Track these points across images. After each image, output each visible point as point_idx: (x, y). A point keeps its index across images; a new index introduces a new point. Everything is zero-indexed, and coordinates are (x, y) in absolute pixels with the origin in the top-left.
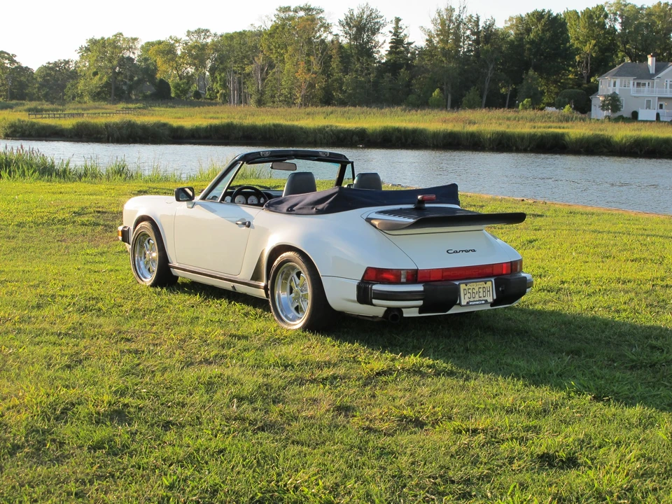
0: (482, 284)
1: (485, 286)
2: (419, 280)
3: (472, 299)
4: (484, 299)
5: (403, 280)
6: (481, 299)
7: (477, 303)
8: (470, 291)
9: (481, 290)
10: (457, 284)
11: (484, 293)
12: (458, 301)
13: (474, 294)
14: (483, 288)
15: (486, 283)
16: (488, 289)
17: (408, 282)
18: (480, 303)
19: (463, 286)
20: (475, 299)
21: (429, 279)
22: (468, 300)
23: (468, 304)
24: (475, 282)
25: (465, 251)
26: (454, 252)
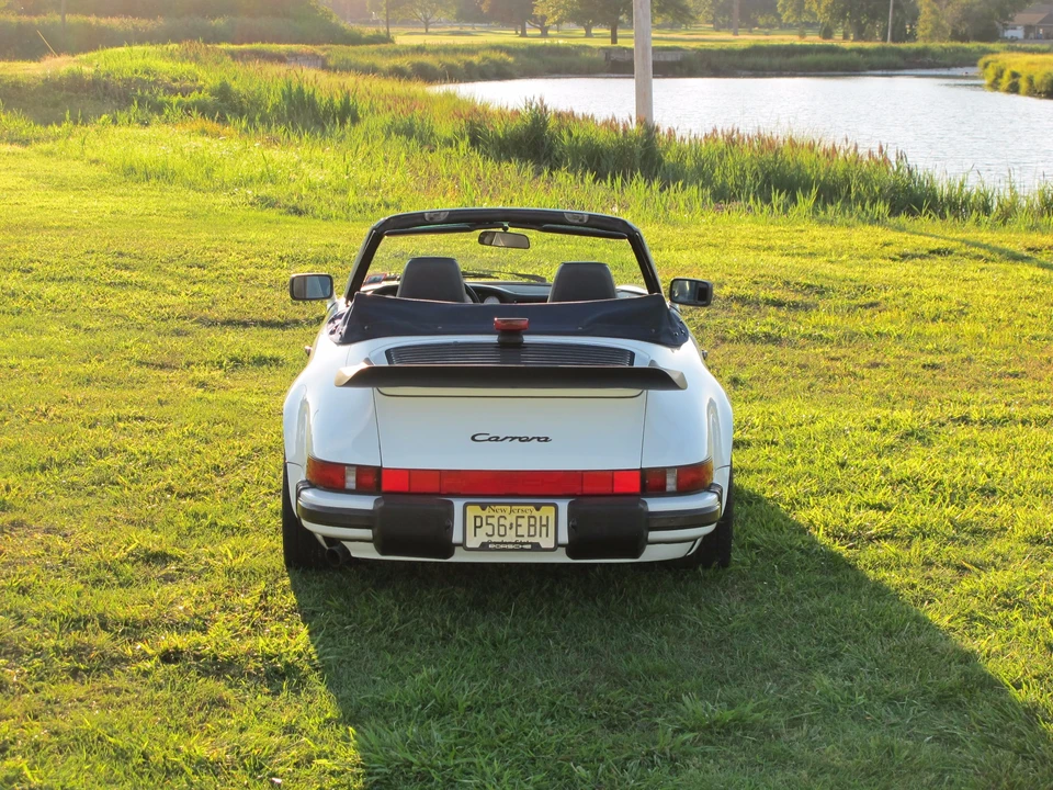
0: (528, 510)
1: (536, 514)
2: (384, 489)
3: (496, 538)
4: (532, 540)
5: (351, 482)
6: (524, 540)
7: (511, 547)
8: (490, 521)
9: (523, 522)
10: (458, 504)
11: (532, 529)
12: (457, 537)
13: (502, 529)
14: (529, 517)
15: (538, 509)
16: (544, 522)
17: (361, 490)
18: (519, 547)
19: (473, 511)
20: (505, 539)
21: (407, 490)
22: (486, 539)
23: (484, 547)
24: (511, 505)
25: (520, 439)
26: (489, 440)
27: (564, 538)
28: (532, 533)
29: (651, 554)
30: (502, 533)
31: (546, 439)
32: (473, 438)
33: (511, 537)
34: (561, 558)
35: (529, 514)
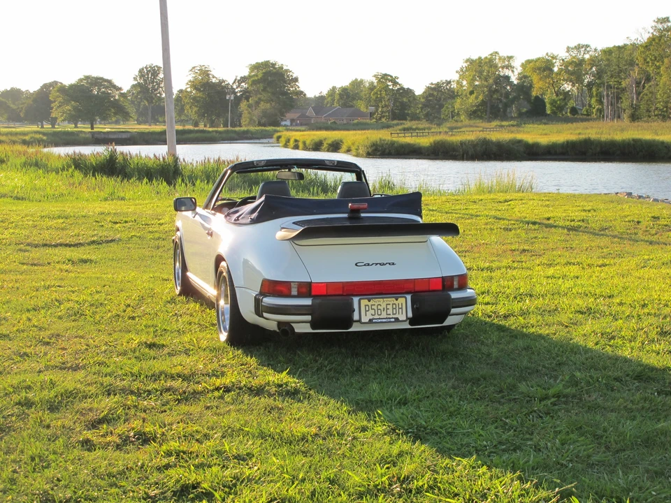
0: (391, 301)
1: (396, 302)
2: (313, 294)
3: (377, 317)
4: (394, 316)
5: (294, 292)
6: (390, 316)
7: (384, 320)
8: (375, 307)
9: (390, 307)
10: (356, 300)
11: (394, 310)
12: (356, 317)
13: (379, 311)
14: (393, 304)
15: (397, 300)
16: (400, 307)
17: (300, 295)
18: (388, 321)
19: (364, 302)
20: (381, 317)
21: (325, 294)
22: (371, 317)
23: (371, 321)
24: (383, 298)
25: (380, 264)
26: (365, 265)
27: (410, 315)
28: (395, 312)
29: (450, 321)
31: (393, 264)
32: (356, 265)
33: (384, 315)
34: (407, 326)
35: (392, 302)
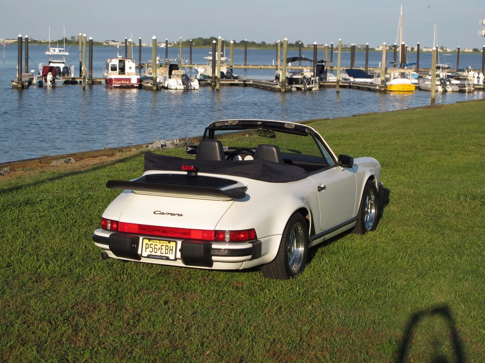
0: (166, 243)
1: (169, 245)
2: (119, 229)
3: (153, 253)
4: (166, 255)
5: (109, 227)
6: (163, 255)
7: (158, 257)
8: (152, 246)
9: (164, 248)
10: (141, 239)
11: (167, 251)
12: (139, 252)
15: (169, 243)
16: (171, 249)
17: (110, 230)
18: (161, 258)
19: (146, 241)
20: (157, 254)
21: (127, 231)
22: (150, 253)
23: (149, 257)
24: (160, 240)
25: (171, 214)
26: (160, 214)
27: (179, 256)
28: (167, 253)
30: (156, 251)
31: (181, 215)
32: (154, 213)
33: (159, 254)
35: (166, 245)
